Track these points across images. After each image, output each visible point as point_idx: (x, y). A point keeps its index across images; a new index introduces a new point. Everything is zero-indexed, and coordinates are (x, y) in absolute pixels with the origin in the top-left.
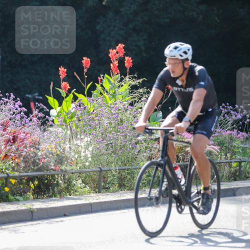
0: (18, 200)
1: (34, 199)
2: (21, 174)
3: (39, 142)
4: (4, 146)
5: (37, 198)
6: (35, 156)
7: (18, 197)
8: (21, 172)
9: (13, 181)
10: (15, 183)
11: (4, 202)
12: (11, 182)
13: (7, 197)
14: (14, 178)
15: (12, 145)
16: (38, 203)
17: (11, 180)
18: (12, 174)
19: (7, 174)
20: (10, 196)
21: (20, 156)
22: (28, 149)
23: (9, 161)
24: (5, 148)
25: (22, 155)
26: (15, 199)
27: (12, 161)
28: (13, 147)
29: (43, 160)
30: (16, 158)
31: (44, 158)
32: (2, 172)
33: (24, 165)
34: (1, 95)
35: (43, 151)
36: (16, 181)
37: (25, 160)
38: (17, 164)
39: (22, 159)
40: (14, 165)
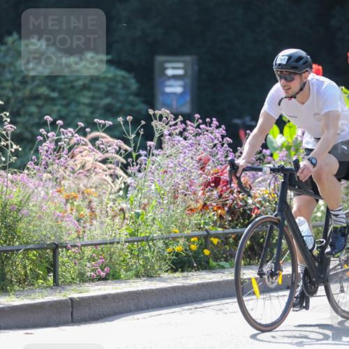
0: (223, 267)
1: (245, 265)
2: (226, 231)
3: (250, 186)
4: (202, 192)
5: (249, 264)
6: (245, 206)
7: (223, 263)
8: (226, 228)
9: (215, 241)
10: (218, 243)
11: (203, 270)
12: (212, 242)
13: (208, 262)
14: (216, 236)
15: (212, 191)
16: (251, 271)
17: (212, 239)
18: (213, 231)
19: (206, 230)
20: (211, 261)
21: (224, 205)
22: (235, 195)
23: (209, 213)
24: (203, 194)
25: (227, 204)
26: (218, 265)
27: (213, 213)
28: (215, 192)
29: (256, 211)
30: (219, 208)
31: (258, 208)
32: (200, 228)
33: (230, 218)
34: (200, 121)
35: (256, 198)
36: (220, 241)
37: (232, 211)
38: (221, 217)
39: (226, 209)
40: (215, 217)
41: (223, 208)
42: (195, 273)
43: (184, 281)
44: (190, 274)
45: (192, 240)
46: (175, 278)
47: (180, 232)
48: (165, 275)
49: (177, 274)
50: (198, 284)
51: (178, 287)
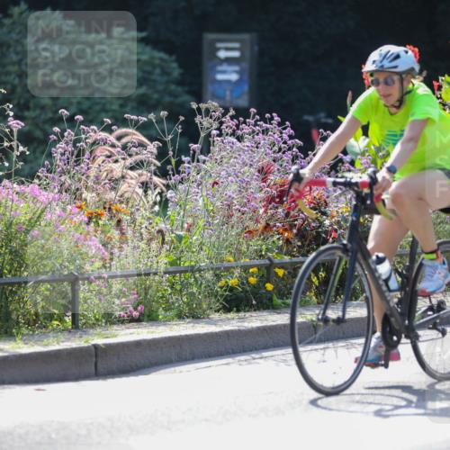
1: (318, 303)
2: (295, 259)
3: (325, 202)
4: (263, 209)
6: (319, 227)
7: (289, 301)
8: (294, 256)
9: (281, 272)
10: (284, 275)
11: (264, 309)
12: (276, 274)
13: (271, 299)
14: (282, 266)
15: (277, 208)
17: (277, 270)
18: (278, 259)
19: (269, 259)
20: (275, 298)
21: (292, 226)
23: (272, 236)
24: (265, 212)
25: (295, 225)
26: (284, 303)
27: (278, 236)
28: (280, 210)
29: (333, 234)
30: (286, 230)
31: (336, 231)
32: (261, 256)
33: (299, 244)
34: (258, 117)
35: (333, 217)
36: (286, 272)
37: (301, 234)
38: (288, 241)
39: (295, 231)
40: (281, 242)
41: (291, 230)
42: (254, 314)
43: (240, 324)
44: (248, 314)
45: (251, 270)
46: (229, 319)
47: (235, 261)
48: (216, 316)
49: (230, 315)
50: (259, 328)
51: (232, 331)
